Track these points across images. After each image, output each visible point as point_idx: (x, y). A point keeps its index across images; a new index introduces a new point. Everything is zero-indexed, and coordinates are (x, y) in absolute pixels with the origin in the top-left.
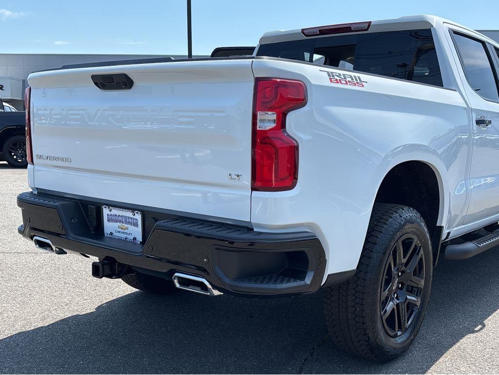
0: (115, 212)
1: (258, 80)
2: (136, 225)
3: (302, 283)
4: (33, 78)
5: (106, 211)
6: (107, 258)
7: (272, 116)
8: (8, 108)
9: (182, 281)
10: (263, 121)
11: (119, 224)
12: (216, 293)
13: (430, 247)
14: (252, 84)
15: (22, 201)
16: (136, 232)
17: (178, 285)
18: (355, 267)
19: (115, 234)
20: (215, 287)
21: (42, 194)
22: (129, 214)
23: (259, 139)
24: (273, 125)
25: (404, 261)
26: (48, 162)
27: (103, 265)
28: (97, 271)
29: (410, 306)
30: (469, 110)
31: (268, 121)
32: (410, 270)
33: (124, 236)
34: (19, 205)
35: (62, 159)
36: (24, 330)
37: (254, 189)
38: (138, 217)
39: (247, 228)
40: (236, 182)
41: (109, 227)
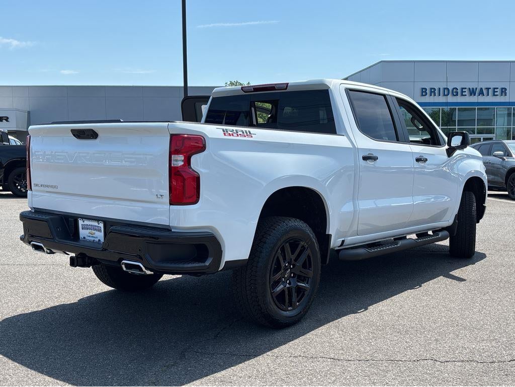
0: (87, 222)
1: (172, 136)
2: (100, 231)
3: (202, 264)
4: (32, 130)
5: (81, 222)
6: (81, 254)
7: (181, 157)
8: (14, 141)
9: (127, 265)
10: (176, 160)
11: (89, 231)
12: (149, 272)
13: (317, 249)
14: (169, 138)
15: (24, 217)
16: (100, 236)
17: (125, 269)
18: (247, 257)
19: (87, 238)
20: (146, 268)
21: (37, 211)
22: (95, 223)
23: (174, 172)
24: (183, 163)
25: (293, 257)
26: (42, 188)
27: (77, 259)
28: (74, 263)
29: (299, 290)
30: (355, 150)
31: (179, 161)
32: (299, 264)
33: (92, 239)
34: (21, 220)
35: (52, 186)
36: (23, 312)
37: (171, 204)
38: (101, 225)
39: (167, 229)
40: (160, 200)
41: (83, 233)
